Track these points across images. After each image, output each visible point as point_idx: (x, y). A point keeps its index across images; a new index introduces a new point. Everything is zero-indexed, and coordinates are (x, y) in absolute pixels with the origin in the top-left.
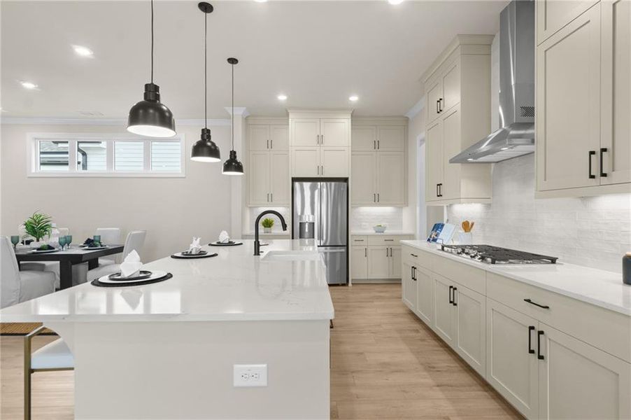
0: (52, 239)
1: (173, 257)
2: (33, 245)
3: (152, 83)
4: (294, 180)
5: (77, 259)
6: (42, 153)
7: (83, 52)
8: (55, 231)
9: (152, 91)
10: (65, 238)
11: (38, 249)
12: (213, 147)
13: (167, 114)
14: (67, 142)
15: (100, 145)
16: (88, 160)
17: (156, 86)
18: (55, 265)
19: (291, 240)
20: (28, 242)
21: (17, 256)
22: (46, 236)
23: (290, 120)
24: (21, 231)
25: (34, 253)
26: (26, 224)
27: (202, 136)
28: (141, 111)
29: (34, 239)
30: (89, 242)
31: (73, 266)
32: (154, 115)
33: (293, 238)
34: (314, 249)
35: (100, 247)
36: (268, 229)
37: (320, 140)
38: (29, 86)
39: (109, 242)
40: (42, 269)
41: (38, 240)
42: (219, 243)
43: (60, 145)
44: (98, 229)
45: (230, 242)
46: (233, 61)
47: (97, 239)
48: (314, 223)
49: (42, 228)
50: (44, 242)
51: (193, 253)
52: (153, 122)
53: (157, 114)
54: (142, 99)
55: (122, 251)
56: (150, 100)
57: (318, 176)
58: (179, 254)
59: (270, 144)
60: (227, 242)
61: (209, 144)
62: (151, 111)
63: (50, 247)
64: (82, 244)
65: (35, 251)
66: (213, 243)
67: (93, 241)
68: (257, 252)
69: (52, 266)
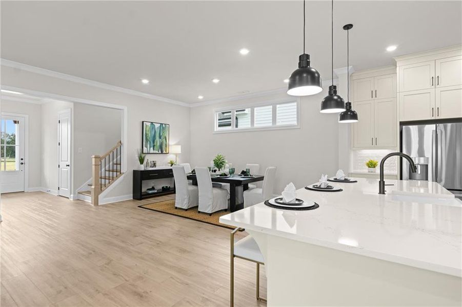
0: (225, 170)
1: (307, 188)
2: (217, 172)
3: (304, 54)
4: (402, 124)
5: (238, 183)
6: (219, 120)
7: (244, 52)
8: (227, 165)
9: (304, 60)
10: (232, 169)
11: (220, 175)
12: (339, 100)
13: (316, 75)
14: (230, 112)
15: (245, 112)
16: (238, 122)
17: (307, 55)
18: (227, 185)
19: (399, 181)
20: (215, 171)
21: (212, 179)
22: (223, 168)
23: (398, 68)
24: (212, 164)
25: (218, 178)
26: (214, 161)
27: (330, 92)
28: (297, 77)
29: (217, 169)
30: (244, 173)
31: (236, 187)
32: (307, 77)
33: (401, 179)
34: (427, 191)
35: (250, 176)
36: (372, 169)
37: (435, 81)
38: (216, 81)
39: (254, 173)
40: (220, 187)
41: (219, 170)
42: (336, 179)
43: (225, 114)
44: (247, 165)
45: (345, 179)
46: (348, 27)
47: (248, 171)
48: (427, 166)
49: (221, 163)
50: (221, 172)
51: (322, 186)
52: (307, 84)
53: (309, 77)
54: (297, 68)
55: (263, 180)
56: (303, 67)
57: (433, 118)
58: (311, 187)
59: (374, 94)
60: (343, 179)
61: (335, 97)
62: (305, 75)
63: (225, 175)
64: (240, 174)
65: (219, 176)
66: (330, 179)
67: (245, 172)
68: (382, 191)
69: (224, 186)
